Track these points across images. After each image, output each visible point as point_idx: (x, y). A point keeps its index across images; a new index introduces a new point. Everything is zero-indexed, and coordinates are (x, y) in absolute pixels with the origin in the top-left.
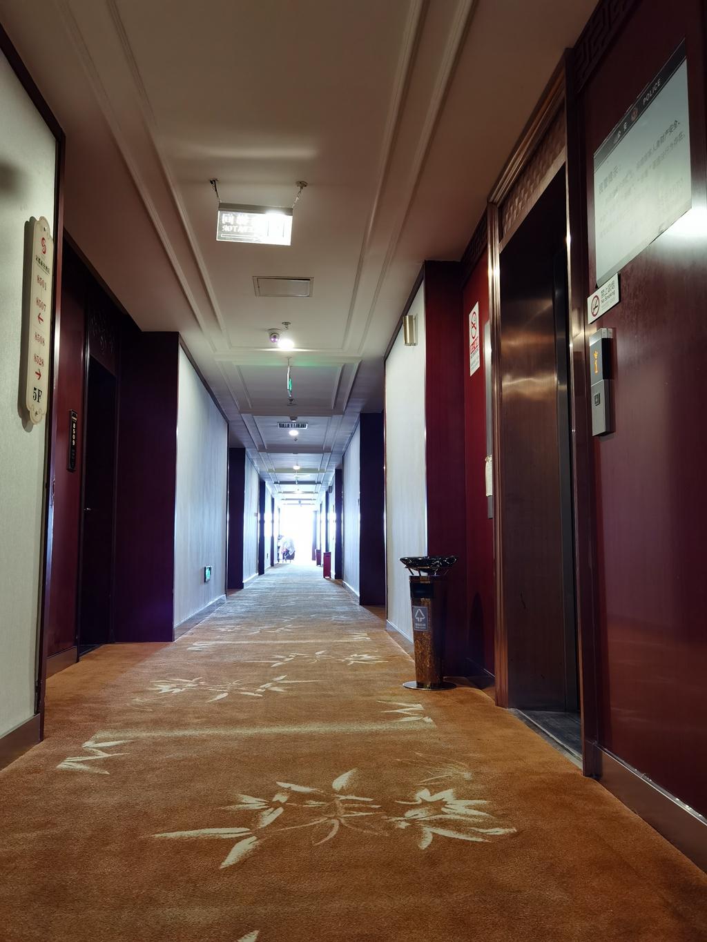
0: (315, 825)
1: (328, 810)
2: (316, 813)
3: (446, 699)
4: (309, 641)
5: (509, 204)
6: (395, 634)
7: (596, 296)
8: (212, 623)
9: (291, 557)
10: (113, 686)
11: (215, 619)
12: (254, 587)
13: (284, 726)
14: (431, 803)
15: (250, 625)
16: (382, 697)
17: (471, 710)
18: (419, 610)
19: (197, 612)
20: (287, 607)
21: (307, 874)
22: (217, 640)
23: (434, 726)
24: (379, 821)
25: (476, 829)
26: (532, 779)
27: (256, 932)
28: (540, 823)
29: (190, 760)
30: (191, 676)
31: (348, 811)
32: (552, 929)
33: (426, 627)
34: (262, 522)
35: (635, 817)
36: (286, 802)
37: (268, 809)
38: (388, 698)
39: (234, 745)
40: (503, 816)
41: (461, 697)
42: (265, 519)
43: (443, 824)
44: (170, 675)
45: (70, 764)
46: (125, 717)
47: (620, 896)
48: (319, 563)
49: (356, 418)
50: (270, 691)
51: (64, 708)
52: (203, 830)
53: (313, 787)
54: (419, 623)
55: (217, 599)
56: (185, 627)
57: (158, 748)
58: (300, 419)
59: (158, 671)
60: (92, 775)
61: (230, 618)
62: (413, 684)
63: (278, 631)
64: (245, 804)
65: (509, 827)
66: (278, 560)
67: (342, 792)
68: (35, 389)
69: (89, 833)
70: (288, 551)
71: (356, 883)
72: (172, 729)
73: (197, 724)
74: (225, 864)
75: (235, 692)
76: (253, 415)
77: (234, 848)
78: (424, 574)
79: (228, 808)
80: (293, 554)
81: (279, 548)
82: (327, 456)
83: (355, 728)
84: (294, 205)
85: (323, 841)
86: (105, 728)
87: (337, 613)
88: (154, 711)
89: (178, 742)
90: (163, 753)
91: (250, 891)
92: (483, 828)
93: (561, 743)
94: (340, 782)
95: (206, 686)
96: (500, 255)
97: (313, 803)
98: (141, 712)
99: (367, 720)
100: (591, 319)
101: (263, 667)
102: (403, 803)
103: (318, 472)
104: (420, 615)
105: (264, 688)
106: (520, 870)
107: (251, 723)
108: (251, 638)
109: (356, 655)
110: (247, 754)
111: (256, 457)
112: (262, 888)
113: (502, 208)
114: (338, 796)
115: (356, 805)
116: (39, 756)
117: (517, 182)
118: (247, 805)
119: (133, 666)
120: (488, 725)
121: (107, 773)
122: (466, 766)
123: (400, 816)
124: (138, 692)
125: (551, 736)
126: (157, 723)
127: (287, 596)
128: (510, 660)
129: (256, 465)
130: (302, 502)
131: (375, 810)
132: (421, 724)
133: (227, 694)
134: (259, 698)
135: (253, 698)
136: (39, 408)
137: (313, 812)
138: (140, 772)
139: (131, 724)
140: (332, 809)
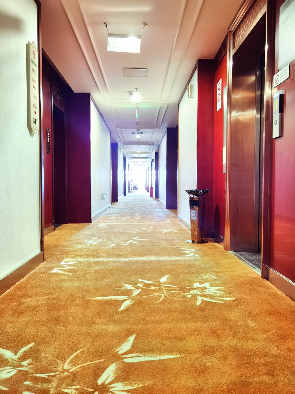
0: (154, 296)
1: (160, 290)
2: (154, 291)
3: (204, 247)
4: (146, 223)
5: (238, 32)
6: (181, 221)
7: (278, 75)
8: (107, 215)
9: (136, 189)
10: (69, 241)
11: (107, 214)
12: (122, 201)
13: (139, 257)
14: (200, 288)
15: (122, 216)
16: (178, 246)
17: (214, 252)
18: (193, 211)
19: (100, 211)
20: (136, 209)
21: (152, 314)
22: (109, 223)
23: (200, 258)
24: (180, 294)
25: (219, 298)
26: (240, 279)
27: (135, 335)
28: (244, 296)
29: (103, 270)
30: (100, 237)
31: (167, 291)
32: (251, 337)
33: (196, 218)
34: (125, 174)
35: (283, 295)
36: (142, 287)
37: (135, 289)
38: (180, 246)
39: (120, 265)
40: (229, 293)
41: (211, 247)
42: (126, 173)
43: (205, 296)
44: (91, 237)
45: (56, 270)
46: (75, 253)
47: (278, 325)
48: (148, 191)
49: (165, 130)
50: (132, 243)
51: (51, 249)
52: (110, 297)
53: (153, 281)
54: (193, 216)
55: (108, 206)
56: (96, 218)
57: (90, 265)
58: (141, 130)
59: (86, 235)
60: (65, 275)
61: (114, 214)
62: (190, 241)
63: (133, 219)
64: (126, 287)
65: (232, 297)
66: (131, 190)
67: (164, 283)
68: (34, 119)
69: (66, 297)
70: (135, 187)
71: (172, 317)
72: (94, 258)
73: (104, 256)
74: (120, 310)
75: (118, 243)
76: (121, 129)
77: (123, 304)
78: (195, 197)
79: (119, 288)
80: (137, 188)
81: (131, 185)
82: (152, 146)
83: (168, 258)
84: (141, 34)
85: (158, 302)
86: (68, 257)
87: (157, 212)
88: (87, 251)
89: (97, 263)
90: (92, 267)
91: (131, 320)
92: (221, 298)
93: (252, 265)
94: (163, 279)
95: (106, 241)
96: (233, 56)
97: (153, 288)
98: (82, 251)
99: (172, 255)
100: (275, 85)
101: (129, 233)
102: (189, 288)
103: (148, 153)
104: (193, 213)
105: (130, 242)
106: (237, 314)
107: (126, 256)
108: (123, 222)
109: (166, 229)
110: (125, 268)
111: (122, 147)
112: (135, 319)
113: (235, 34)
114: (163, 285)
115: (170, 288)
116: (44, 267)
117: (242, 21)
118: (127, 288)
119: (76, 233)
120: (222, 258)
121: (71, 274)
122: (214, 274)
123: (188, 293)
124: (79, 243)
125: (248, 262)
126: (88, 256)
127: (136, 205)
128: (231, 232)
129: (122, 150)
130: (141, 166)
131: (178, 290)
132: (194, 257)
133: (115, 244)
134: (128, 246)
135: (126, 246)
136: (36, 127)
137: (153, 291)
138: (84, 274)
139: (78, 256)
140: (161, 290)
